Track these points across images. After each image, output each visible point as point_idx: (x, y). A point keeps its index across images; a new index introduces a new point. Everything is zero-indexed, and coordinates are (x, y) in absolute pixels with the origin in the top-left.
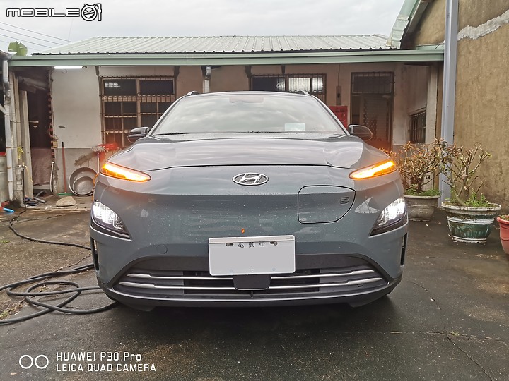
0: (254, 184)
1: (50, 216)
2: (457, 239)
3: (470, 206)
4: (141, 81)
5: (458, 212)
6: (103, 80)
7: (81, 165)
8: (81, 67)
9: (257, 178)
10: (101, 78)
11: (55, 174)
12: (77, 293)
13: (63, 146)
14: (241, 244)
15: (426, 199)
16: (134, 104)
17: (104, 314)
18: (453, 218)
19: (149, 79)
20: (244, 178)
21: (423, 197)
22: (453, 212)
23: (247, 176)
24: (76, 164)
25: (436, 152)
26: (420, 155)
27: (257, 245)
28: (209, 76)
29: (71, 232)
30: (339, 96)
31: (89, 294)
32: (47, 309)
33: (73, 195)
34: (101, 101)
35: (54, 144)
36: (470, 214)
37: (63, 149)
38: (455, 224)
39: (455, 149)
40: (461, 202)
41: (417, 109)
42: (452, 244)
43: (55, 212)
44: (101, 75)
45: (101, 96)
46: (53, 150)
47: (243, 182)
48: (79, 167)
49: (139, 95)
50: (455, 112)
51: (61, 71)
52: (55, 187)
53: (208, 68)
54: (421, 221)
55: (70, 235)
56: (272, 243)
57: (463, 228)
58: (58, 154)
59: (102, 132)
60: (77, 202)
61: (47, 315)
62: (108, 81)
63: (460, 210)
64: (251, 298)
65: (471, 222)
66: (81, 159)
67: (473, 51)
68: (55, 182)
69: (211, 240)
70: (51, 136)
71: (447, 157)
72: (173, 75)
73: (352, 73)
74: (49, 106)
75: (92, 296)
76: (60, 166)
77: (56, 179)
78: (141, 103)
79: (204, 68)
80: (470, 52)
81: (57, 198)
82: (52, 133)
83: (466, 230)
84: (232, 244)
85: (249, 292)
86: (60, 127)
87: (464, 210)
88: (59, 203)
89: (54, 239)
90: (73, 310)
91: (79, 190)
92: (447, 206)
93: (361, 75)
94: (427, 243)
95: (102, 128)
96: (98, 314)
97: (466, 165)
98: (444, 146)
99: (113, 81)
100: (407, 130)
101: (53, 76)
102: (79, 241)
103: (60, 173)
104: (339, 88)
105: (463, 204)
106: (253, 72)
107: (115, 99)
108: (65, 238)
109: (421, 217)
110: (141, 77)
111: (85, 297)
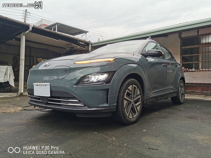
14: (39, 85)
56: (45, 85)
69: (34, 84)
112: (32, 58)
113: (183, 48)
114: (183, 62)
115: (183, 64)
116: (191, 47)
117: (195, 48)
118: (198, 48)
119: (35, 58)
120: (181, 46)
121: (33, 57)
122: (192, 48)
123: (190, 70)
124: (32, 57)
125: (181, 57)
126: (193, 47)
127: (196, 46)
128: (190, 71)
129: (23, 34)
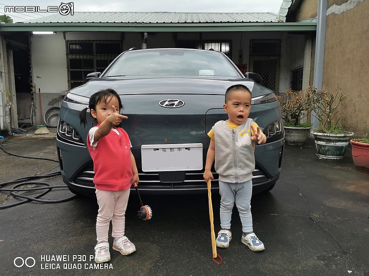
0: (174, 107)
1: (31, 140)
2: (322, 157)
3: (331, 133)
4: (96, 44)
5: (323, 138)
6: (69, 43)
7: (53, 105)
8: (52, 33)
9: (176, 103)
10: (67, 42)
11: (34, 111)
12: (48, 189)
13: (40, 91)
14: (164, 149)
15: (301, 129)
16: (92, 61)
17: (68, 203)
18: (319, 142)
19: (102, 42)
20: (167, 103)
21: (299, 128)
22: (320, 137)
23: (169, 101)
24: (49, 104)
25: (309, 96)
26: (297, 97)
27: (176, 150)
28: (146, 40)
29: (45, 151)
30: (240, 56)
31: (58, 190)
32: (26, 200)
33: (47, 127)
34: (67, 58)
35: (33, 89)
36: (331, 138)
37: (40, 93)
38: (320, 146)
39: (323, 94)
40: (325, 130)
41: (297, 66)
42: (318, 160)
43: (34, 138)
44: (67, 39)
45: (67, 55)
46: (33, 94)
47: (166, 105)
48: (52, 107)
49: (95, 54)
50: (324, 68)
51: (38, 36)
52: (34, 121)
53: (145, 34)
54: (297, 145)
55: (44, 153)
56: (186, 149)
57: (326, 148)
58: (36, 97)
59: (68, 81)
60: (50, 132)
61: (26, 204)
62: (73, 44)
63: (324, 136)
64: (171, 188)
65: (332, 144)
66: (53, 101)
67: (337, 23)
68: (34, 117)
69: (143, 146)
70: (31, 84)
71: (316, 99)
72: (120, 39)
73: (250, 40)
74: (29, 62)
75: (59, 192)
76: (37, 105)
77: (35, 115)
78: (97, 60)
79: (142, 33)
80: (335, 24)
81: (36, 129)
82: (31, 82)
83: (328, 150)
84: (158, 149)
85: (170, 184)
86: (38, 77)
87: (327, 136)
88: (37, 132)
89: (33, 156)
90: (45, 200)
91: (51, 123)
92: (315, 133)
93: (257, 42)
94: (300, 159)
95: (68, 78)
96: (63, 203)
97: (330, 104)
98: (315, 91)
99: (76, 44)
100: (289, 82)
101: (32, 40)
102: (51, 157)
103: (37, 111)
104: (241, 51)
105: (327, 132)
106: (178, 38)
107: (78, 57)
108: (41, 155)
109: (297, 143)
110: (97, 41)
111: (54, 192)
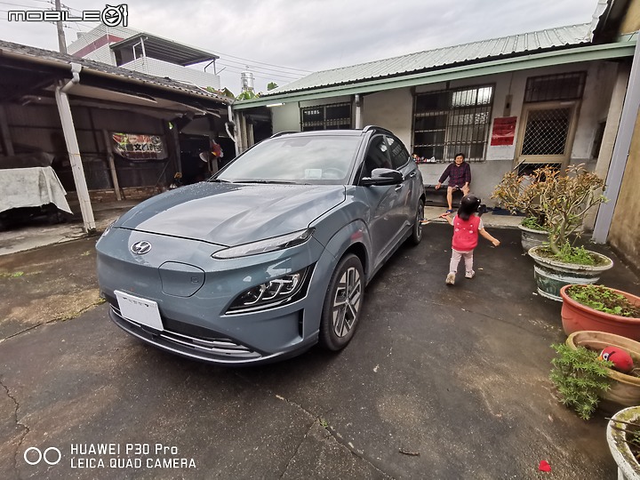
0: (139, 252)
4: (327, 109)
5: (541, 264)
9: (143, 247)
10: (301, 109)
19: (332, 106)
20: (138, 246)
23: (142, 244)
30: (508, 106)
34: (301, 127)
36: (554, 268)
38: (538, 275)
41: (605, 116)
47: (135, 249)
49: (325, 120)
53: (356, 96)
57: (546, 282)
65: (556, 277)
69: (116, 292)
73: (528, 79)
79: (353, 96)
93: (540, 80)
100: (592, 142)
104: (509, 98)
106: (417, 91)
107: (310, 125)
110: (327, 105)
112: (98, 134)
113: (418, 115)
114: (415, 144)
115: (415, 148)
116: (432, 114)
117: (439, 116)
118: (445, 116)
119: (106, 133)
120: (413, 112)
121: (101, 131)
122: (435, 117)
123: (428, 161)
124: (98, 130)
125: (412, 133)
126: (436, 114)
127: (441, 113)
128: (426, 163)
129: (61, 90)
